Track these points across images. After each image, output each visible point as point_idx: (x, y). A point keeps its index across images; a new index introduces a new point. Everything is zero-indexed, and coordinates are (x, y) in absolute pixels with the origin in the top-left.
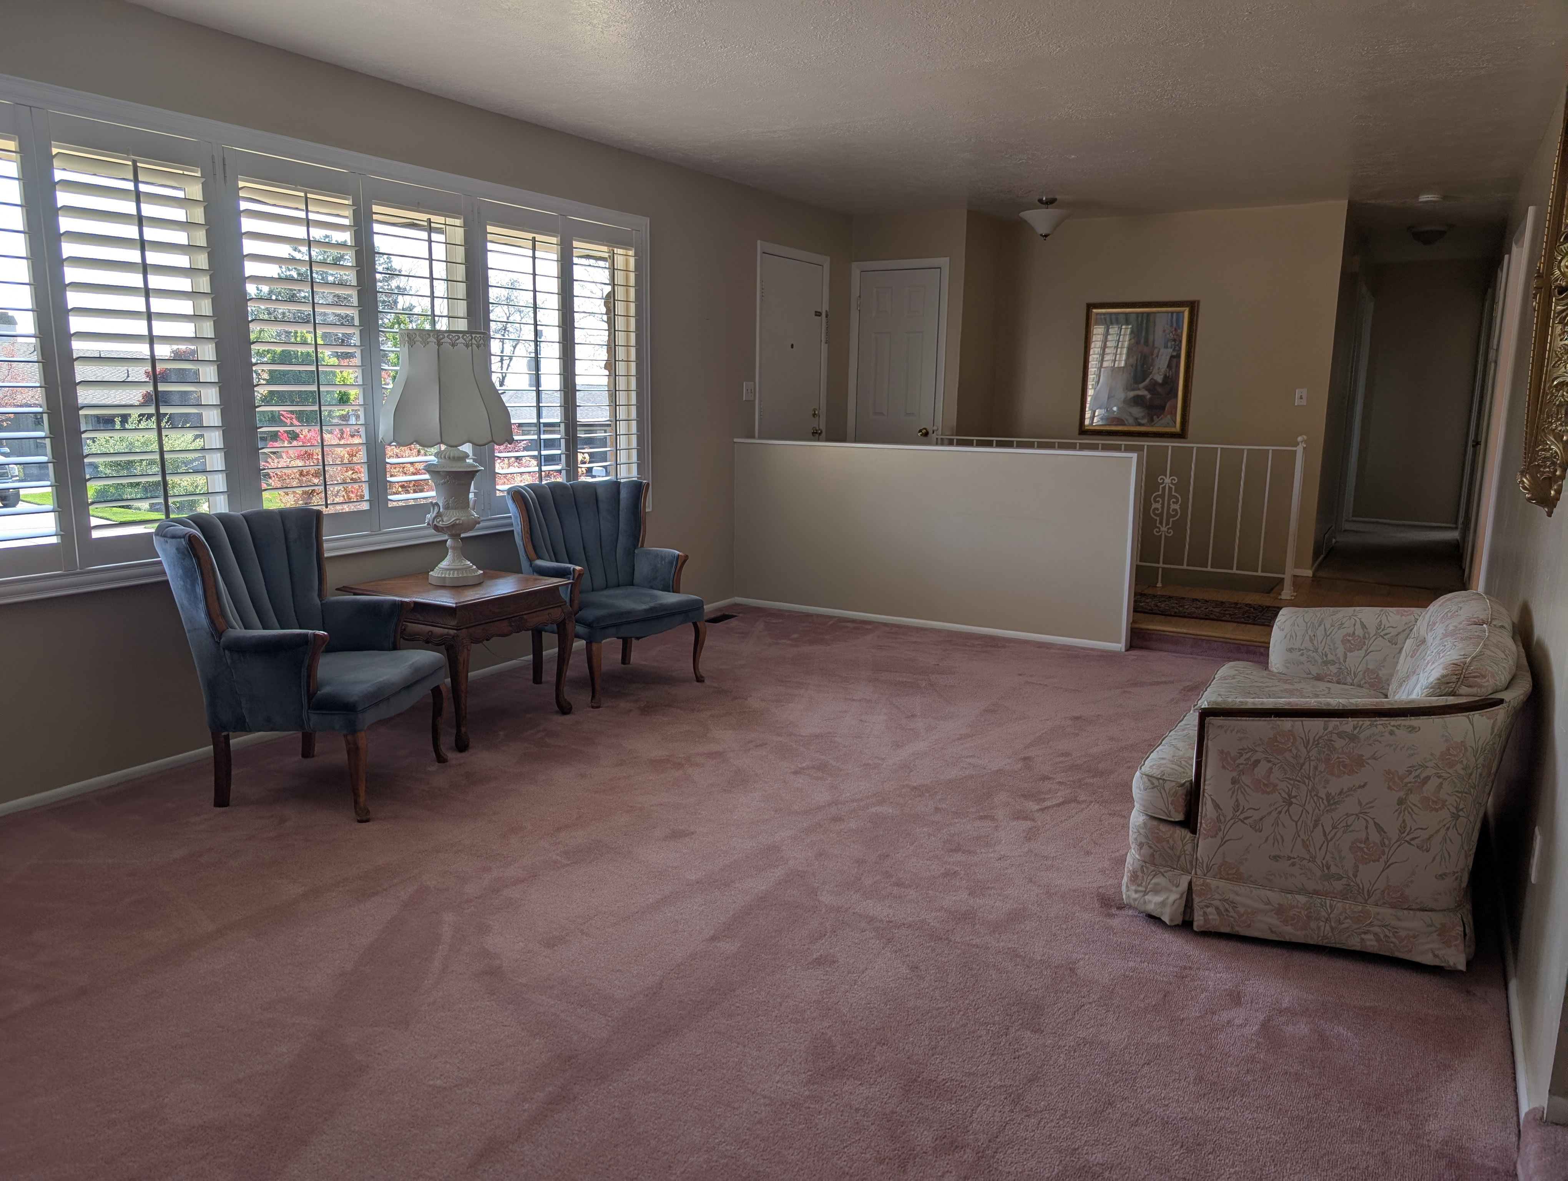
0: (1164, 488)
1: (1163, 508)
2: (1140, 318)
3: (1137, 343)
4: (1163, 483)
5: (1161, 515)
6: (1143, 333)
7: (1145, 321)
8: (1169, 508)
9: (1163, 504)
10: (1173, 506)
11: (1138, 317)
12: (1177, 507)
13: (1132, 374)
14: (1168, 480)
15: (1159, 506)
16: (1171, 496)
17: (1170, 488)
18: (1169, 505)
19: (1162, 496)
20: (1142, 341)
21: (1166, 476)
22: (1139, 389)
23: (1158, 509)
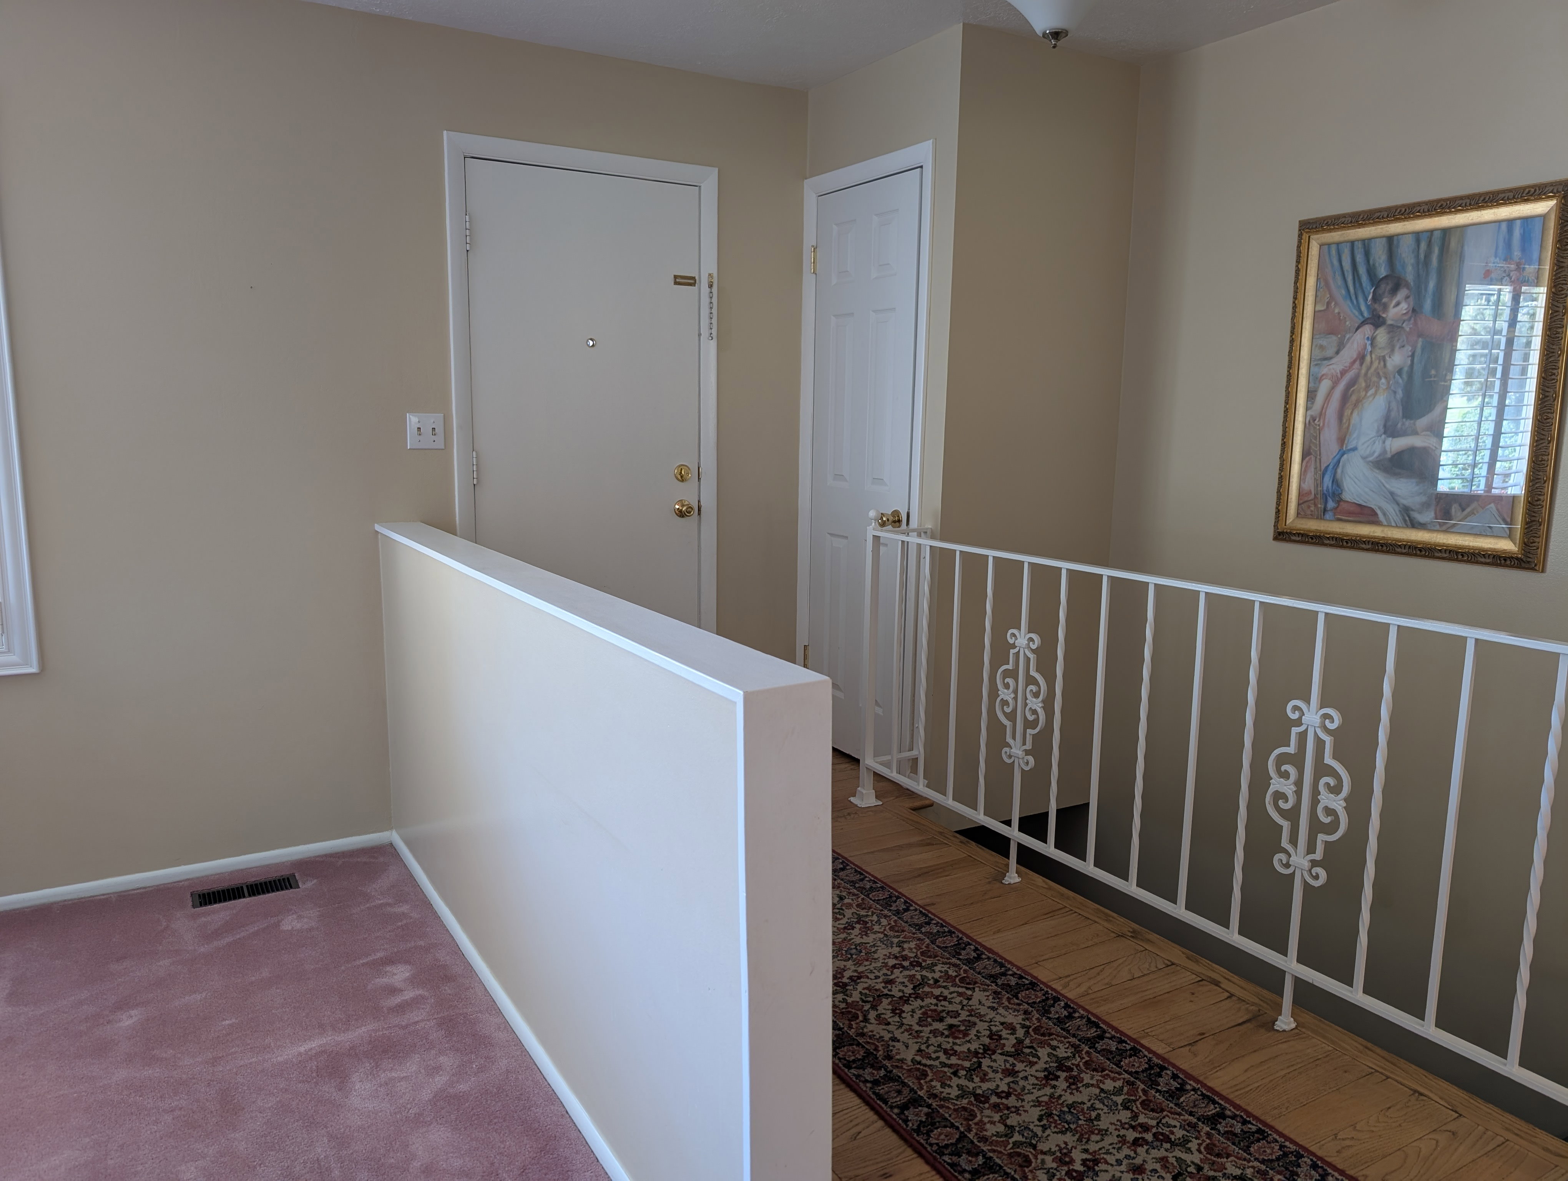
0: (1303, 736)
1: (1299, 793)
2: (1423, 246)
3: (1414, 310)
4: (1298, 722)
5: (1292, 815)
6: (1432, 285)
7: (1436, 251)
8: (1315, 802)
9: (1299, 783)
10: (1327, 799)
11: (1418, 242)
12: (1338, 803)
13: (1400, 394)
14: (1312, 716)
15: (1288, 787)
16: (1321, 770)
17: (1320, 744)
18: (1315, 793)
19: (1298, 760)
20: (1428, 305)
21: (1308, 701)
22: (1415, 433)
23: (1283, 796)
